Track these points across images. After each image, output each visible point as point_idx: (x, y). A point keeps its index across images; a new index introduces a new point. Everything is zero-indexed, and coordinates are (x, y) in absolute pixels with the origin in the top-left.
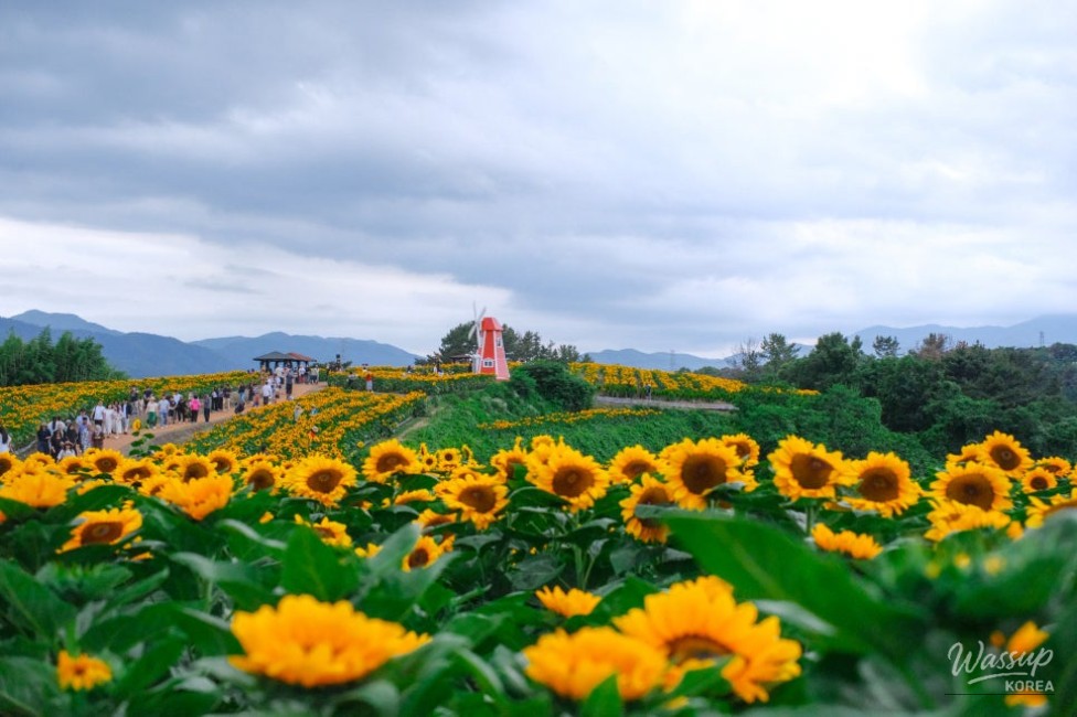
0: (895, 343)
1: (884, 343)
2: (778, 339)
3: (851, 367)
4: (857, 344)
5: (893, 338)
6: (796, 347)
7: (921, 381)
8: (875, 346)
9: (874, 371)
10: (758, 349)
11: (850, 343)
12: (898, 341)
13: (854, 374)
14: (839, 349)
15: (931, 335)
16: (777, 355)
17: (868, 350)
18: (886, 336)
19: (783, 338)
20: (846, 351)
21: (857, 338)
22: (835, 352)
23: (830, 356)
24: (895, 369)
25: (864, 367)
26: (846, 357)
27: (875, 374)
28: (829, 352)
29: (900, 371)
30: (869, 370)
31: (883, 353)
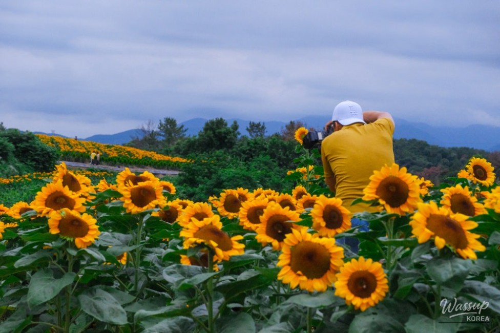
0: (263, 127)
1: (255, 127)
2: (171, 122)
3: (231, 145)
4: (235, 127)
5: (262, 124)
6: (184, 129)
7: (287, 156)
8: (247, 129)
9: (248, 148)
10: (156, 129)
11: (229, 126)
12: (266, 126)
13: (234, 150)
14: (223, 130)
15: (291, 122)
16: (170, 134)
17: (243, 132)
18: (256, 122)
19: (175, 121)
20: (228, 133)
21: (235, 122)
22: (220, 133)
23: (215, 135)
24: (267, 146)
25: (242, 145)
26: (228, 137)
27: (250, 150)
28: (214, 133)
29: (271, 147)
30: (245, 147)
31: (254, 134)
